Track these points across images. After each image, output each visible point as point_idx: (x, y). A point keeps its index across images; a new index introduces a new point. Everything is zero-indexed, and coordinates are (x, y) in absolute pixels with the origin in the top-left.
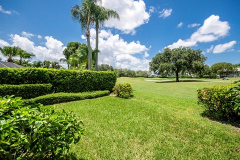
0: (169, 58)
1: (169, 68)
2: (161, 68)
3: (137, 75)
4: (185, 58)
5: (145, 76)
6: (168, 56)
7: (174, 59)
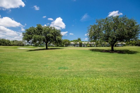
0: (41, 32)
1: (41, 40)
2: (35, 39)
3: (12, 44)
4: (52, 34)
5: (20, 44)
6: (40, 30)
7: (45, 33)
